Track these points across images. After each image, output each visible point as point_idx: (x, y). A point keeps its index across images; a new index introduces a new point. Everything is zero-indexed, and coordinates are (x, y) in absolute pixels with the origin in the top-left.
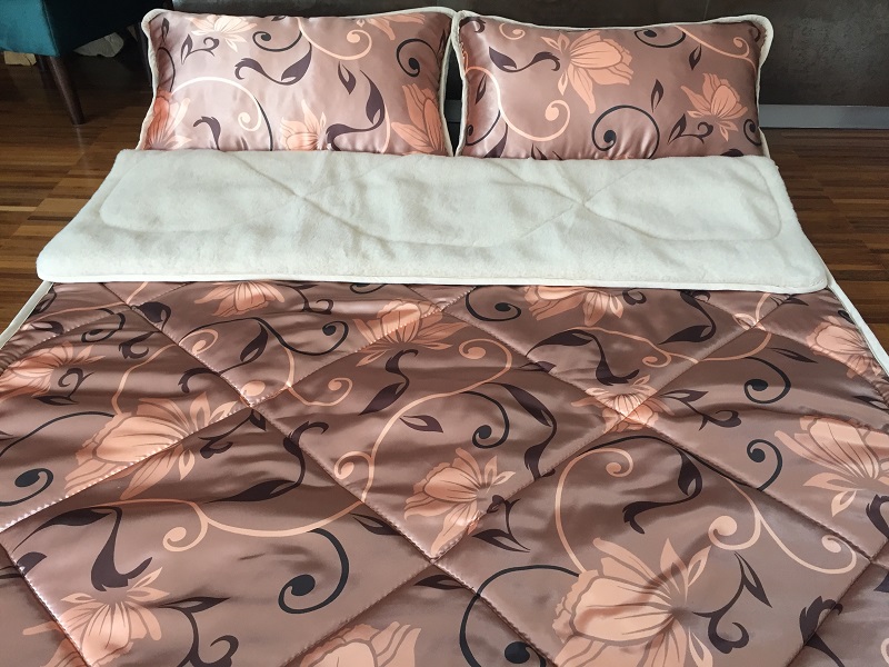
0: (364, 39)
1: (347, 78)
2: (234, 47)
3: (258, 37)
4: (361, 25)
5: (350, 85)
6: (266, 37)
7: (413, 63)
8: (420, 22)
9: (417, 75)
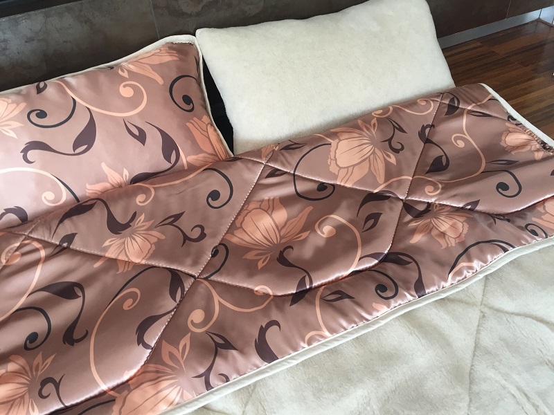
0: (137, 91)
1: (137, 133)
2: (12, 134)
3: (33, 117)
4: (126, 75)
5: (141, 137)
6: (42, 114)
7: (187, 100)
8: (175, 58)
9: (193, 109)
